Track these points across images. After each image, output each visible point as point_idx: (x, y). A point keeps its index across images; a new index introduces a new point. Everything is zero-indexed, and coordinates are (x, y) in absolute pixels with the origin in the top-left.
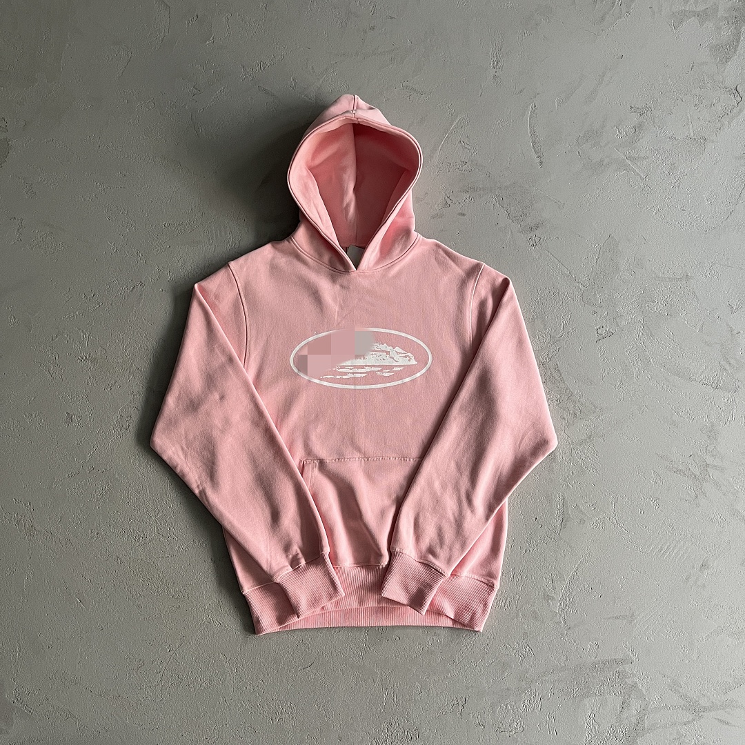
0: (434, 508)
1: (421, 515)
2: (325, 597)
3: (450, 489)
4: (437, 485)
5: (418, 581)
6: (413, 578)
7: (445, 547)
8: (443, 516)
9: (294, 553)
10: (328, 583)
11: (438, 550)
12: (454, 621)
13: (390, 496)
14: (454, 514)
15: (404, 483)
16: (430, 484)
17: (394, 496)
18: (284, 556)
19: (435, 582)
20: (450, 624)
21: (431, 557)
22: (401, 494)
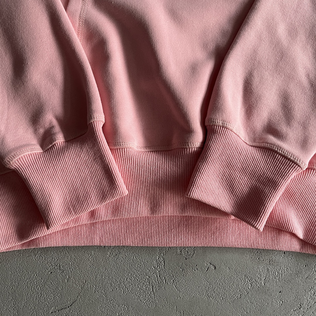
0: (277, 65)
1: (255, 74)
2: (94, 196)
3: (302, 37)
4: (282, 30)
5: (252, 174)
6: (244, 170)
7: (295, 124)
8: (290, 77)
9: (47, 125)
10: (100, 173)
11: (283, 128)
12: (304, 243)
13: (205, 46)
14: (308, 76)
15: (228, 27)
16: (271, 28)
17: (212, 47)
18: (30, 131)
19: (283, 175)
20: (296, 246)
21: (272, 139)
22: (223, 42)
